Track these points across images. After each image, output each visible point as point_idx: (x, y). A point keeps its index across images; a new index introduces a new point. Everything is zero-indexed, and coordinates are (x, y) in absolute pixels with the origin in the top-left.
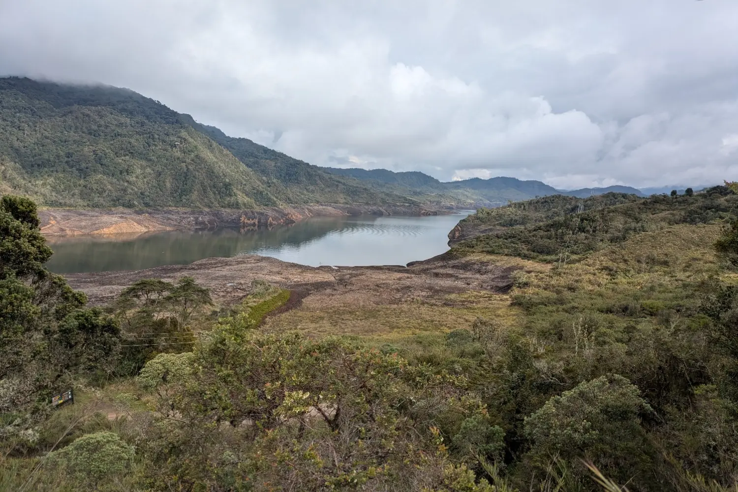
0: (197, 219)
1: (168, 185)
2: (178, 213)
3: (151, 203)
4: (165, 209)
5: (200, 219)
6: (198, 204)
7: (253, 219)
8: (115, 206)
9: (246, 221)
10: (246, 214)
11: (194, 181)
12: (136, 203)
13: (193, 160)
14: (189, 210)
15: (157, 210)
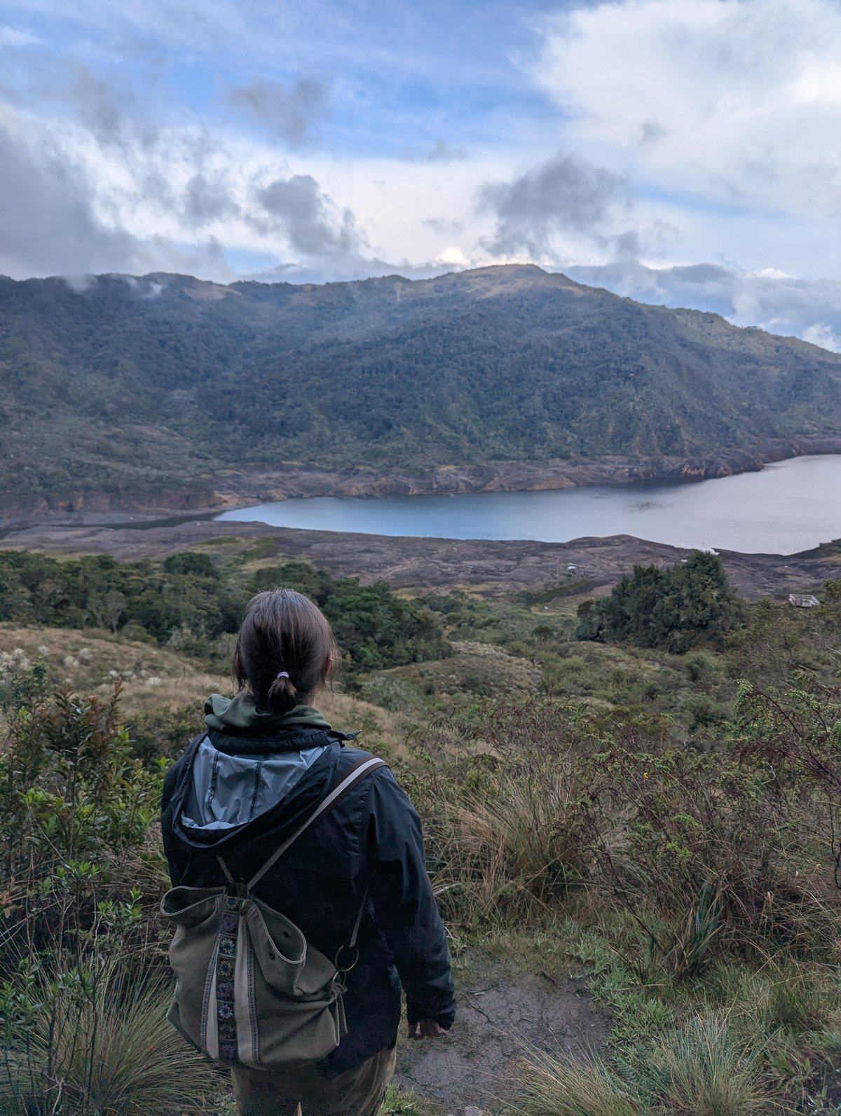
0: (631, 470)
1: (610, 430)
2: (614, 463)
3: (589, 452)
4: (603, 458)
5: (635, 470)
6: (637, 453)
7: (698, 469)
8: (552, 457)
9: (689, 472)
10: (690, 463)
11: (637, 425)
12: (572, 454)
13: (642, 398)
14: (625, 459)
15: (594, 459)
